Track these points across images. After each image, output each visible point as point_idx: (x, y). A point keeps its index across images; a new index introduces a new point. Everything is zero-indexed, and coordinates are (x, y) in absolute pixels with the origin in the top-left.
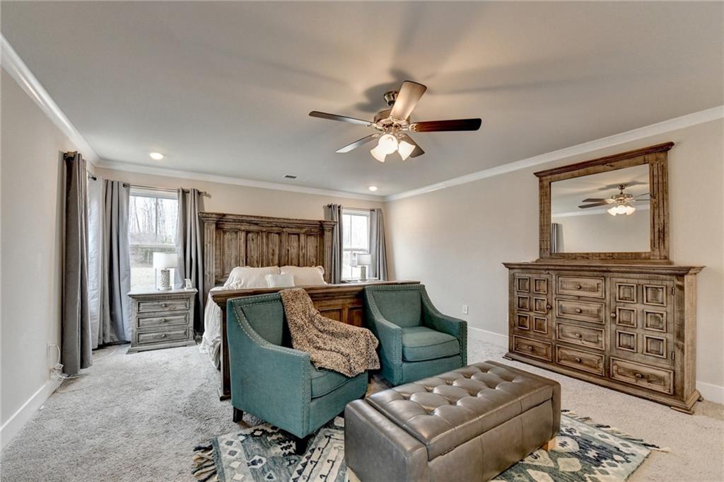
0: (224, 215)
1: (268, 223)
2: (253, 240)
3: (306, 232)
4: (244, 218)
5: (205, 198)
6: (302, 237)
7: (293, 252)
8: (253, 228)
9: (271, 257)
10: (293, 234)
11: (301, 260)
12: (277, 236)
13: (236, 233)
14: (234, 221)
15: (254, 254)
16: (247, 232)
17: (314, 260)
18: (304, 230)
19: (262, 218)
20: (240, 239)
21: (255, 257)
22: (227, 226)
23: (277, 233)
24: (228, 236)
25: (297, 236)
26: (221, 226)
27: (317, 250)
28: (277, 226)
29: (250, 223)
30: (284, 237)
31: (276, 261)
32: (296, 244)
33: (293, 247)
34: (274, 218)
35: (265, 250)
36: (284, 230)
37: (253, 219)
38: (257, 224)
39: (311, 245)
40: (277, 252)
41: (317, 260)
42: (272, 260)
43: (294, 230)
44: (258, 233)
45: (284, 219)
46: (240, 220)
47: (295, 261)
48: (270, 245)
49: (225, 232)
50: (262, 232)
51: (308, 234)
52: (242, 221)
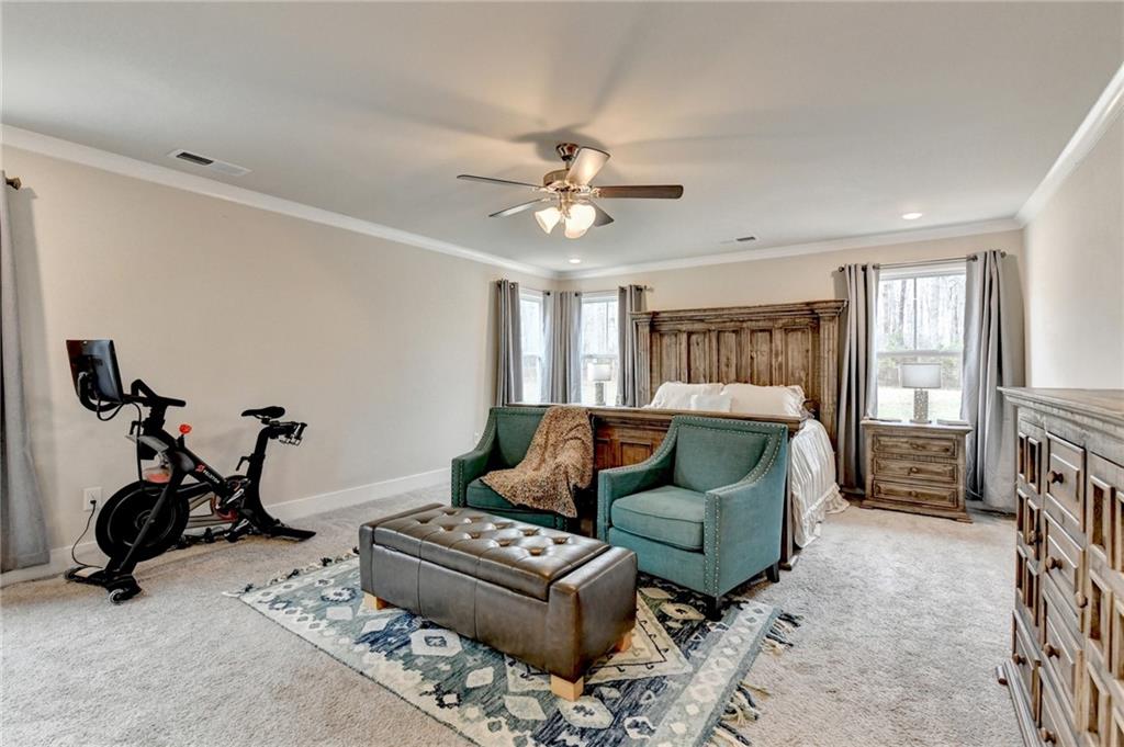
0: (657, 313)
1: (717, 316)
2: (698, 344)
3: (784, 325)
4: (681, 314)
5: (647, 293)
6: (778, 336)
7: (762, 360)
8: (698, 326)
9: (724, 368)
10: (761, 331)
11: (775, 374)
12: (734, 335)
13: (676, 336)
14: (671, 319)
15: (700, 365)
16: (690, 334)
17: (803, 374)
18: (780, 322)
19: (705, 310)
20: (680, 344)
21: (701, 369)
22: (664, 328)
23: (733, 331)
24: (666, 340)
25: (767, 334)
26: (658, 328)
27: (807, 357)
28: (732, 321)
29: (692, 320)
30: (745, 337)
31: (733, 376)
32: (765, 348)
33: (761, 352)
34: (723, 309)
35: (715, 358)
36: (745, 325)
37: (693, 314)
38: (702, 321)
39: (795, 349)
40: (734, 361)
41: (807, 374)
42: (727, 373)
43: (761, 324)
44: (704, 333)
45: (740, 308)
46: (678, 317)
47: (765, 377)
48: (723, 351)
49: (662, 335)
50: (710, 331)
51: (787, 330)
52: (681, 319)
